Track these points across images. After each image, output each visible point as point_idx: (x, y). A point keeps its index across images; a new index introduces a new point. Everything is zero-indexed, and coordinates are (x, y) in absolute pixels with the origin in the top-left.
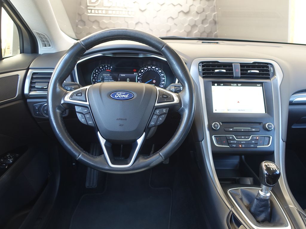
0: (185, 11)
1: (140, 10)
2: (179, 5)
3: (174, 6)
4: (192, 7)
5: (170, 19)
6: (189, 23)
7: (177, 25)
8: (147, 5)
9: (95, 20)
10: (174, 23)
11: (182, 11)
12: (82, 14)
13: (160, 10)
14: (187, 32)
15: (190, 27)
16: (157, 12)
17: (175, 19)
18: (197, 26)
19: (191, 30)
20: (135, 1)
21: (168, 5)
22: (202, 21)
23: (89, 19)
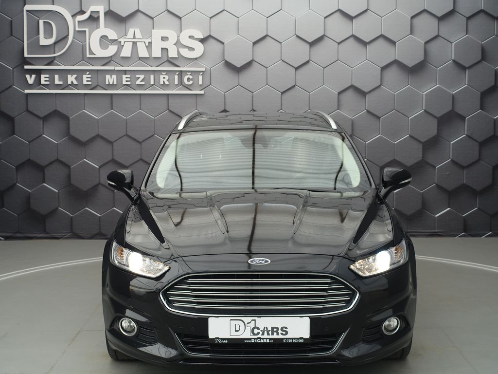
0: (410, 63)
1: (228, 65)
2: (381, 42)
3: (365, 44)
4: (434, 47)
5: (350, 94)
6: (426, 105)
7: (379, 118)
8: (254, 46)
9: (52, 110)
10: (368, 111)
11: (395, 62)
12: (4, 91)
13: (307, 62)
14: (420, 142)
15: (435, 122)
16: (297, 69)
17: (370, 92)
18: (463, 118)
19: (438, 133)
20: (208, 34)
21: (339, 41)
22: (479, 96)
23: (29, 106)
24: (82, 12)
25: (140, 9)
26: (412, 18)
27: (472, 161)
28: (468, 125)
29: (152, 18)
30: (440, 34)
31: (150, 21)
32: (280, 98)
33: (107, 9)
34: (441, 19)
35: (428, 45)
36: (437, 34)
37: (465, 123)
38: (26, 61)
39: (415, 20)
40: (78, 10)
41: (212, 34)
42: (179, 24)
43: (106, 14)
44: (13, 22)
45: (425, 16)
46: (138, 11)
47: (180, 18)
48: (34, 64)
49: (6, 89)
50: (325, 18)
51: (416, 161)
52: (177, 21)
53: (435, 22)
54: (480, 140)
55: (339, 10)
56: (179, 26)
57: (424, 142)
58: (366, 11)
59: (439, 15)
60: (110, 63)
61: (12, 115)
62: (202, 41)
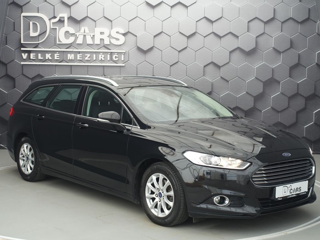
0: (247, 49)
1: (139, 49)
2: (230, 36)
3: (220, 37)
4: (261, 39)
5: (211, 67)
6: (256, 75)
7: (228, 81)
8: (155, 38)
9: (37, 74)
10: (221, 77)
11: (238, 48)
12: (9, 63)
13: (186, 48)
14: (253, 96)
15: (262, 84)
16: (179, 52)
17: (223, 66)
18: (279, 82)
19: (263, 91)
20: (128, 31)
21: (204, 36)
22: (289, 69)
23: (24, 72)
24: (55, 17)
25: (88, 16)
26: (249, 22)
27: (283, 108)
28: (281, 87)
29: (95, 21)
30: (265, 32)
31: (94, 23)
32: (169, 69)
33: (69, 16)
34: (266, 23)
35: (258, 39)
36: (263, 32)
37: (280, 86)
38: (22, 46)
39: (251, 24)
40: (53, 16)
41: (130, 31)
42: (111, 25)
43: (68, 18)
44: (15, 22)
45: (256, 21)
46: (87, 17)
47: (111, 21)
48: (27, 47)
49: (11, 62)
50: (197, 22)
51: (250, 107)
52: (110, 23)
53: (262, 25)
54: (289, 96)
55: (205, 17)
56: (111, 26)
57: (255, 96)
58: (221, 18)
59: (265, 20)
60: (70, 47)
61: (14, 77)
62: (124, 35)
